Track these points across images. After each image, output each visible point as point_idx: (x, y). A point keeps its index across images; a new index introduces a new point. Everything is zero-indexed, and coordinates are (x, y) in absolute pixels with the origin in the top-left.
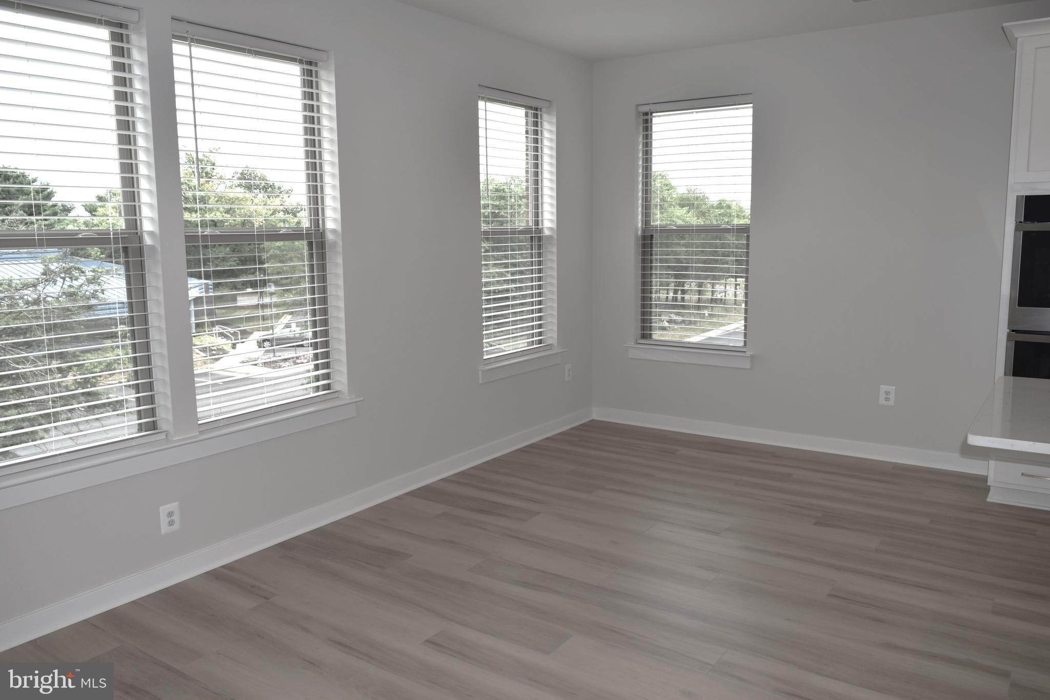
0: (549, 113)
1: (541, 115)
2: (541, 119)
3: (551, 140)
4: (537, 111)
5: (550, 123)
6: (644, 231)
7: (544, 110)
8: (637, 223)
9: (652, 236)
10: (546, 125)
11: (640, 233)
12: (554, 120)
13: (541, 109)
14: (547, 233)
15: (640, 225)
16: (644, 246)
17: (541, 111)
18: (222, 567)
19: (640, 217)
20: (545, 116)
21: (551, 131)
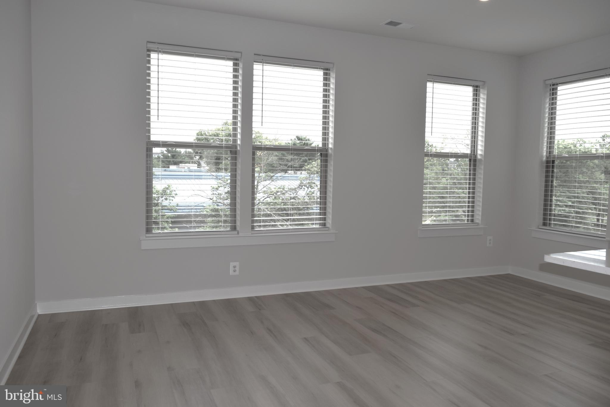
0: (483, 88)
1: (479, 90)
2: (479, 92)
3: (483, 103)
4: (477, 87)
5: (484, 94)
6: (547, 157)
7: (481, 87)
8: (542, 152)
9: (553, 162)
10: (482, 95)
11: (544, 159)
12: (486, 92)
13: (479, 86)
14: (479, 157)
15: (545, 154)
16: (547, 167)
17: (479, 88)
18: (256, 297)
19: (545, 149)
20: (481, 90)
21: (484, 99)
